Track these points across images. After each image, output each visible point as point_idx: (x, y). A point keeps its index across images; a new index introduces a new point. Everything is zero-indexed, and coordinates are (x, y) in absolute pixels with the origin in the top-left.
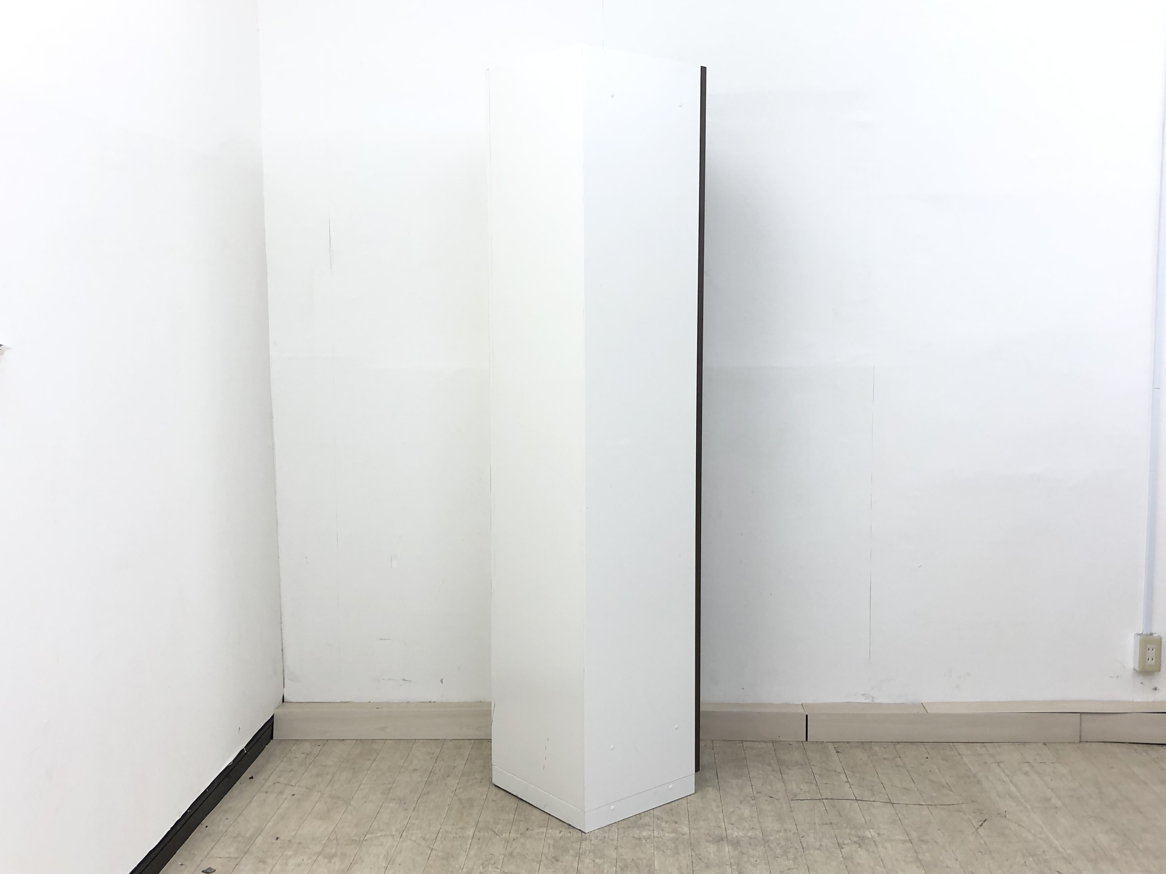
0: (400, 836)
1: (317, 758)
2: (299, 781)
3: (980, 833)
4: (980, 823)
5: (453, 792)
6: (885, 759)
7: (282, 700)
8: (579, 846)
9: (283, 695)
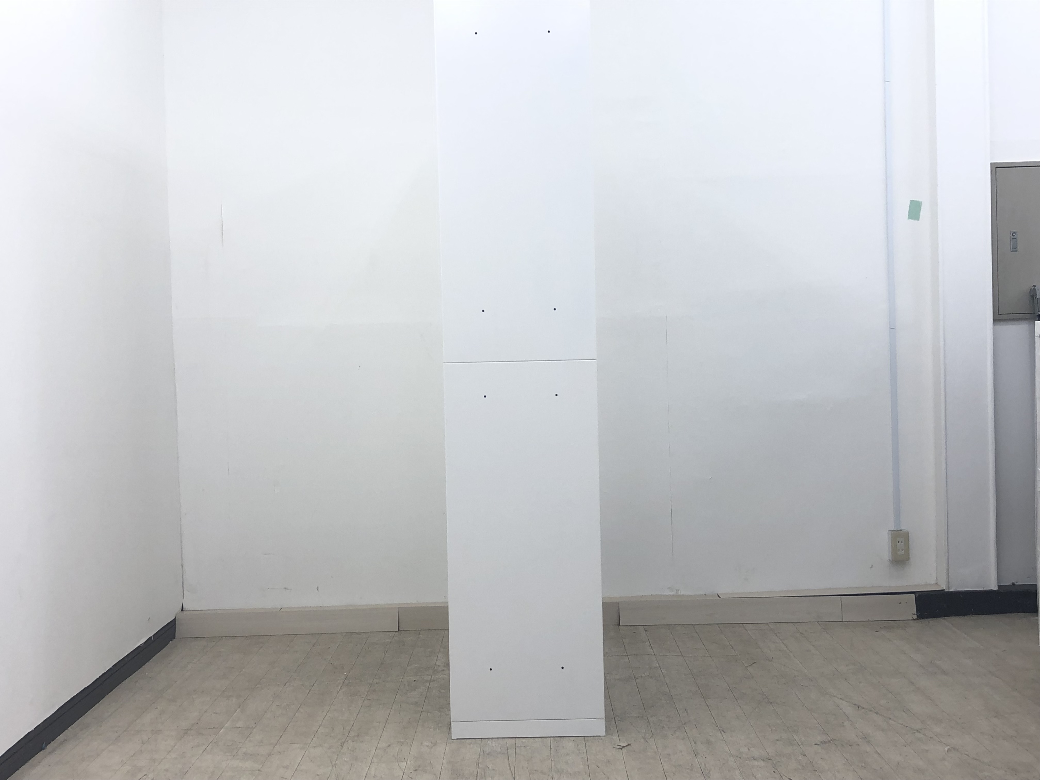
0: (284, 685)
1: (212, 649)
2: (199, 660)
3: (748, 669)
4: (750, 664)
6: (684, 634)
7: (181, 609)
9: (183, 605)
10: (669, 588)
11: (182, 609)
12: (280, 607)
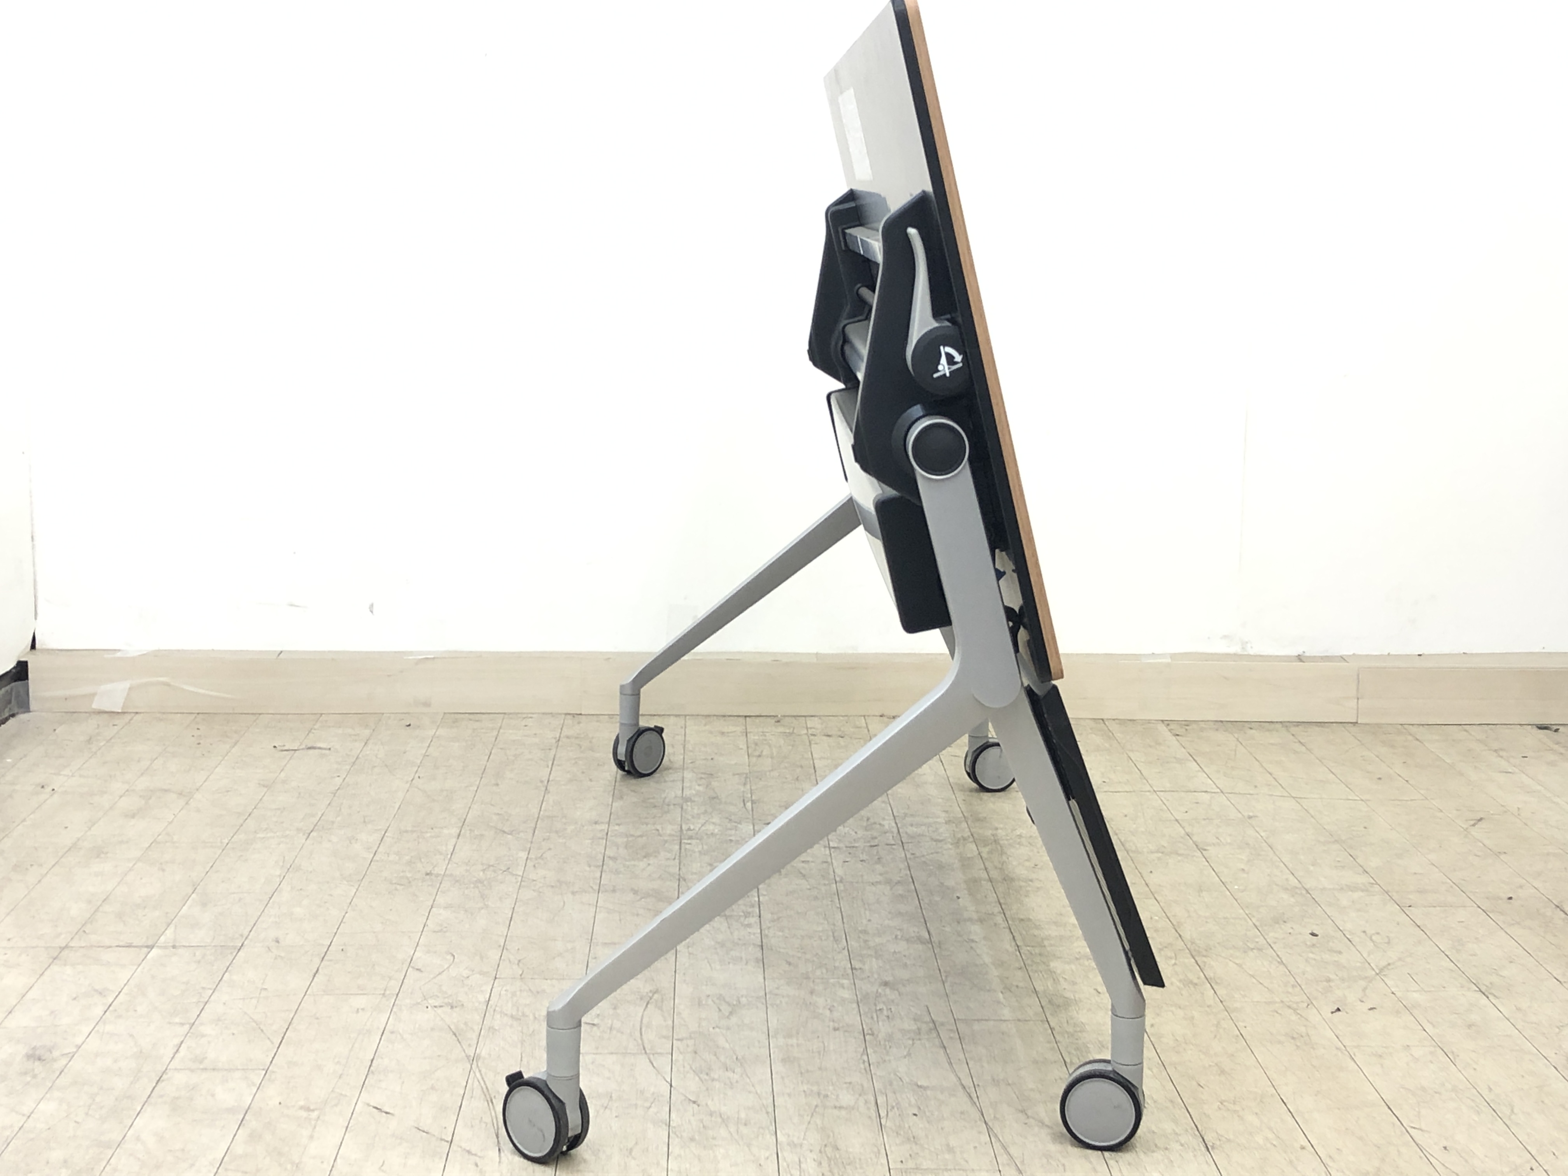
0: (305, 837)
1: (113, 741)
2: (79, 769)
3: (1473, 833)
4: (1472, 822)
5: (407, 782)
6: (1272, 744)
7: (30, 644)
8: (677, 847)
9: (34, 633)
10: (1225, 637)
11: (33, 646)
12: (279, 649)
